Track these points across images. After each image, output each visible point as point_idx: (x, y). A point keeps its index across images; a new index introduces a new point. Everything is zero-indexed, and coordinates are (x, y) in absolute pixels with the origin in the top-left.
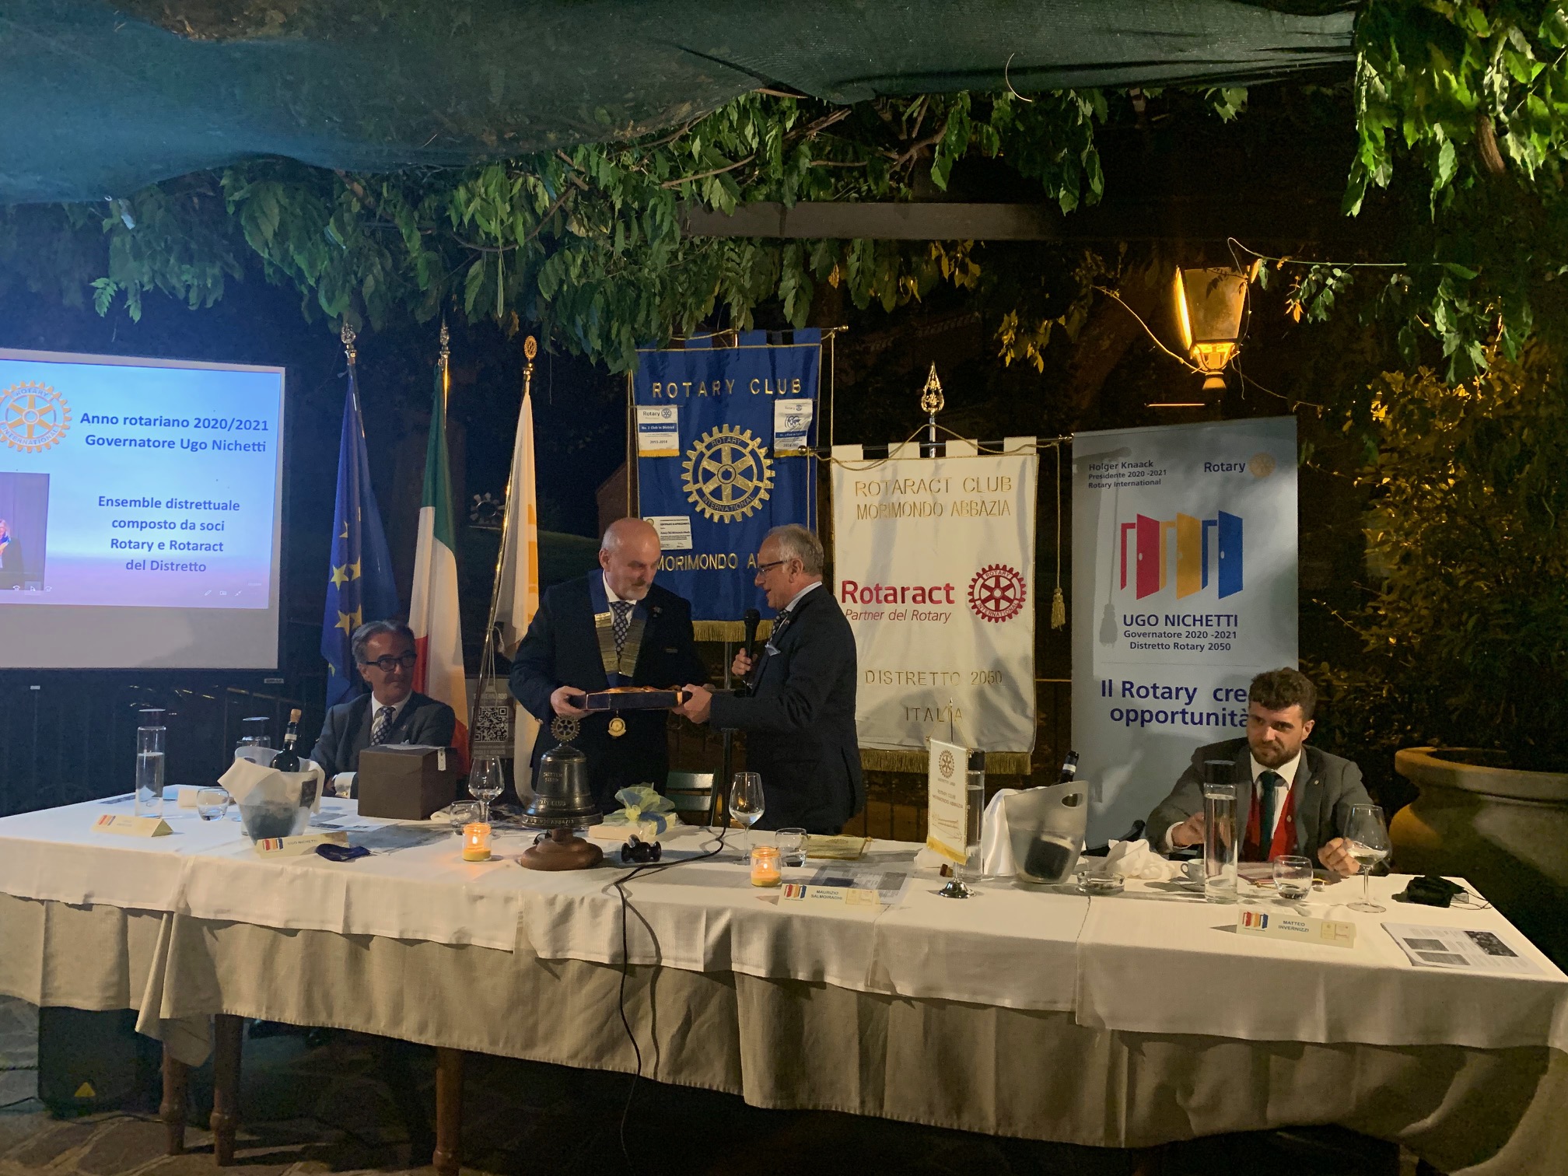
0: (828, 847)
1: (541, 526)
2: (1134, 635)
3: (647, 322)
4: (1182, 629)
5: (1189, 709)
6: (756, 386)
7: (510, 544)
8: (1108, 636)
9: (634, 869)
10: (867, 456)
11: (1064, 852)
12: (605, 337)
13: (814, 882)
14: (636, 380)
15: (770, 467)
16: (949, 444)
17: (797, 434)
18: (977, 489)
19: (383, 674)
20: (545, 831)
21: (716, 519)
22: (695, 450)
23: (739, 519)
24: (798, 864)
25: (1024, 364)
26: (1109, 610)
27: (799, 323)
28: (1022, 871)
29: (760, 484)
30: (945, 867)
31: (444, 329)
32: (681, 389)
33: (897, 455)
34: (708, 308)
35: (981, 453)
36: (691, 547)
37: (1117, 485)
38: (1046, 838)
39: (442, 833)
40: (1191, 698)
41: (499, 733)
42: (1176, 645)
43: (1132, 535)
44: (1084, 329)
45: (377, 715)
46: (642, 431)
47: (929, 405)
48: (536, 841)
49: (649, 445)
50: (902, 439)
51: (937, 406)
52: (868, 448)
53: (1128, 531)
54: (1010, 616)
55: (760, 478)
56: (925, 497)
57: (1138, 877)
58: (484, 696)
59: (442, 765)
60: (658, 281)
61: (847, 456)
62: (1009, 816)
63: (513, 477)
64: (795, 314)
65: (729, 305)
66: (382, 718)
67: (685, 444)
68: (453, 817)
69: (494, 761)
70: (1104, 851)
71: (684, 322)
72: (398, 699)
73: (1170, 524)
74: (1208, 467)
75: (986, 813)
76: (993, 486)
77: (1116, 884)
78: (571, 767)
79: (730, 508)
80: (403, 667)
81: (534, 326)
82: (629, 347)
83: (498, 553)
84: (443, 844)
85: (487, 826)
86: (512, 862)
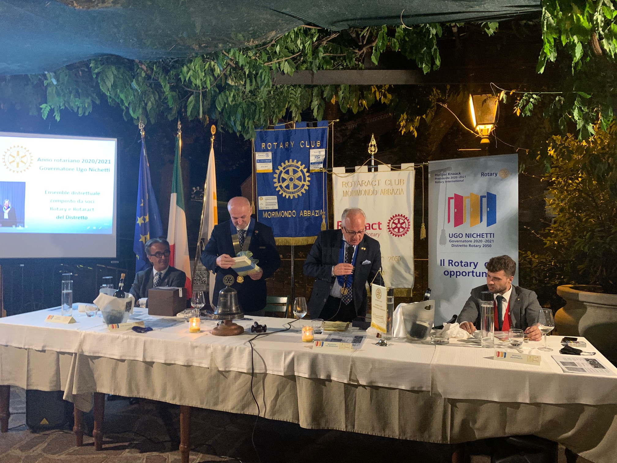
0: (332, 326)
1: (218, 199)
2: (453, 241)
3: (259, 119)
4: (472, 239)
5: (475, 271)
6: (302, 144)
7: (206, 208)
8: (443, 242)
9: (256, 335)
10: (347, 171)
11: (426, 328)
12: (243, 125)
13: (327, 340)
14: (255, 142)
15: (308, 176)
16: (379, 166)
17: (319, 163)
18: (391, 184)
19: (158, 259)
20: (221, 321)
21: (287, 197)
22: (279, 170)
23: (296, 197)
24: (321, 333)
25: (410, 133)
26: (443, 231)
27: (319, 119)
28: (409, 336)
29: (304, 183)
30: (378, 334)
31: (179, 123)
32: (273, 146)
33: (359, 171)
34: (283, 113)
35: (392, 170)
36: (277, 208)
37: (446, 182)
38: (418, 322)
39: (181, 321)
40: (476, 266)
41: (203, 282)
42: (470, 245)
43: (452, 202)
44: (433, 120)
45: (155, 275)
46: (257, 162)
47: (371, 151)
48: (218, 325)
49: (260, 168)
50: (361, 164)
51: (375, 151)
52: (347, 168)
53: (451, 200)
54: (404, 235)
55: (305, 181)
56: (370, 187)
57: (455, 337)
58: (197, 267)
59: (181, 295)
60: (263, 102)
61: (339, 172)
62: (403, 314)
63: (207, 181)
64: (318, 115)
65: (291, 112)
66: (157, 277)
67: (275, 168)
68: (185, 315)
69: (201, 294)
70: (441, 327)
71: (274, 119)
72: (164, 269)
73: (468, 197)
74: (483, 174)
75: (394, 313)
76: (397, 183)
77: (446, 340)
78: (231, 296)
79: (293, 193)
80: (165, 256)
81: (215, 121)
82: (252, 128)
83: (202, 211)
84: (182, 325)
85: (198, 318)
86: (208, 333)
